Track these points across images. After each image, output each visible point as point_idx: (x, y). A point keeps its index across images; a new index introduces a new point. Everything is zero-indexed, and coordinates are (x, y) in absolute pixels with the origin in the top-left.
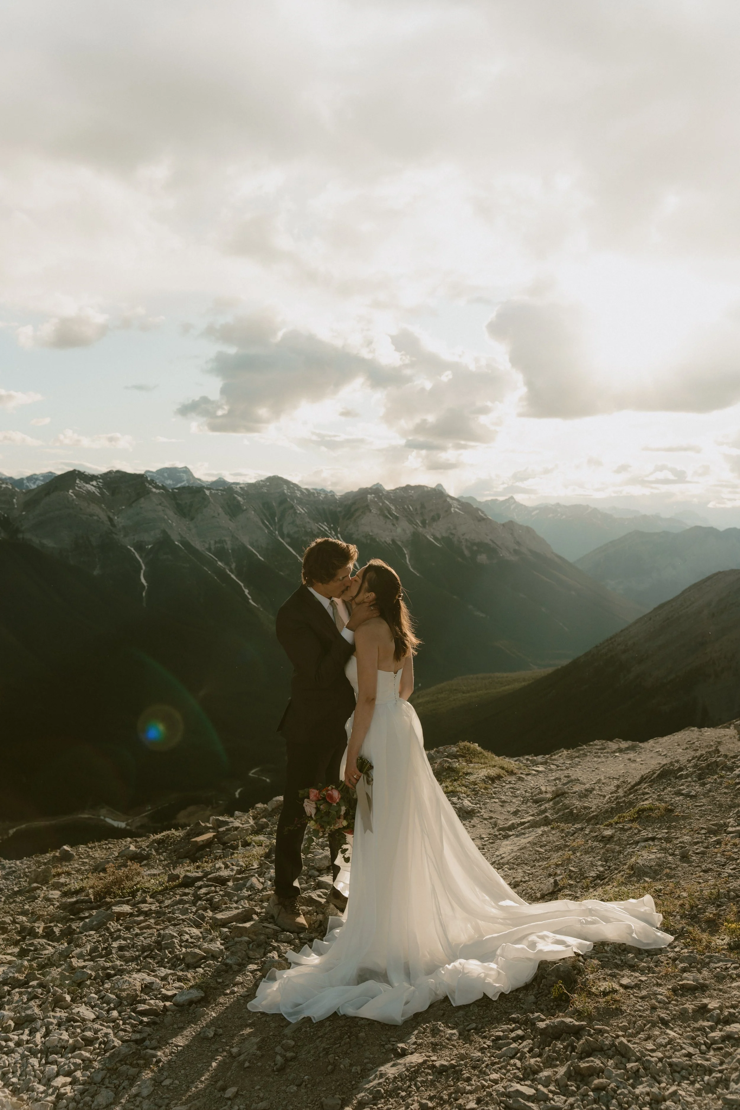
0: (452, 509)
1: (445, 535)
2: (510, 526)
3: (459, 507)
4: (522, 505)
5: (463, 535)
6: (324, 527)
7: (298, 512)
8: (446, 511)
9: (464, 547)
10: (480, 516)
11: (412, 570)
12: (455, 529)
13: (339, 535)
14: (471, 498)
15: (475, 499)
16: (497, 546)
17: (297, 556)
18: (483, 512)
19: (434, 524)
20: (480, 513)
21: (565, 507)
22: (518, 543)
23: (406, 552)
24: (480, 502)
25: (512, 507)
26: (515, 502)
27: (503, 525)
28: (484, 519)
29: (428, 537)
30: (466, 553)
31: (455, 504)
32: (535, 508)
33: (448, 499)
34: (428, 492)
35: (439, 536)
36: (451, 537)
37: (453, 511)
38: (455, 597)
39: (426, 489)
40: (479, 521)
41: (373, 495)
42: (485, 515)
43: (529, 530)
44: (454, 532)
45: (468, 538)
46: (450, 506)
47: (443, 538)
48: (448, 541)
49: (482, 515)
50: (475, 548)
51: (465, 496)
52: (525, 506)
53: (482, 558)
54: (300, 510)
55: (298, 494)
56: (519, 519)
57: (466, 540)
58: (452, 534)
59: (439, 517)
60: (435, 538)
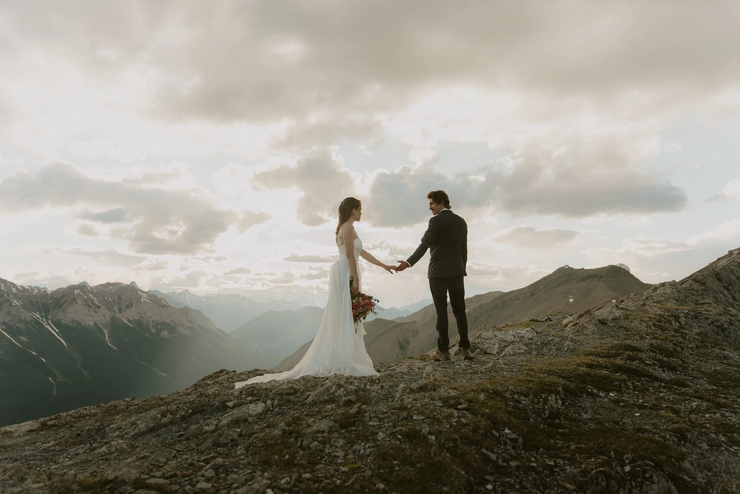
0: (142, 299)
1: (136, 318)
2: (185, 311)
3: (147, 297)
4: (194, 295)
5: (150, 318)
6: (36, 315)
7: (14, 304)
8: (138, 301)
9: (151, 326)
10: (164, 304)
11: (110, 345)
12: (144, 313)
13: (50, 321)
14: (157, 291)
15: (159, 292)
16: (176, 325)
17: (12, 339)
18: (165, 301)
19: (128, 311)
20: (163, 301)
21: (224, 296)
22: (191, 322)
23: (105, 332)
24: (163, 294)
25: (187, 297)
26: (189, 293)
27: (180, 309)
28: (166, 306)
29: (123, 320)
30: (153, 330)
31: (145, 295)
32: (203, 298)
33: (139, 292)
34: (123, 287)
35: (132, 319)
36: (141, 319)
37: (142, 301)
38: (144, 363)
39: (122, 285)
40: (163, 307)
41: (79, 290)
42: (167, 303)
43: (198, 313)
44: (143, 315)
45: (154, 319)
46: (140, 297)
47: (135, 320)
48: (139, 323)
49: (165, 303)
50: (159, 327)
51: (152, 289)
52: (196, 296)
53: (165, 334)
54: (16, 302)
55: (14, 290)
56: (191, 305)
57: (153, 321)
58: (142, 317)
59: (132, 304)
60: (129, 321)
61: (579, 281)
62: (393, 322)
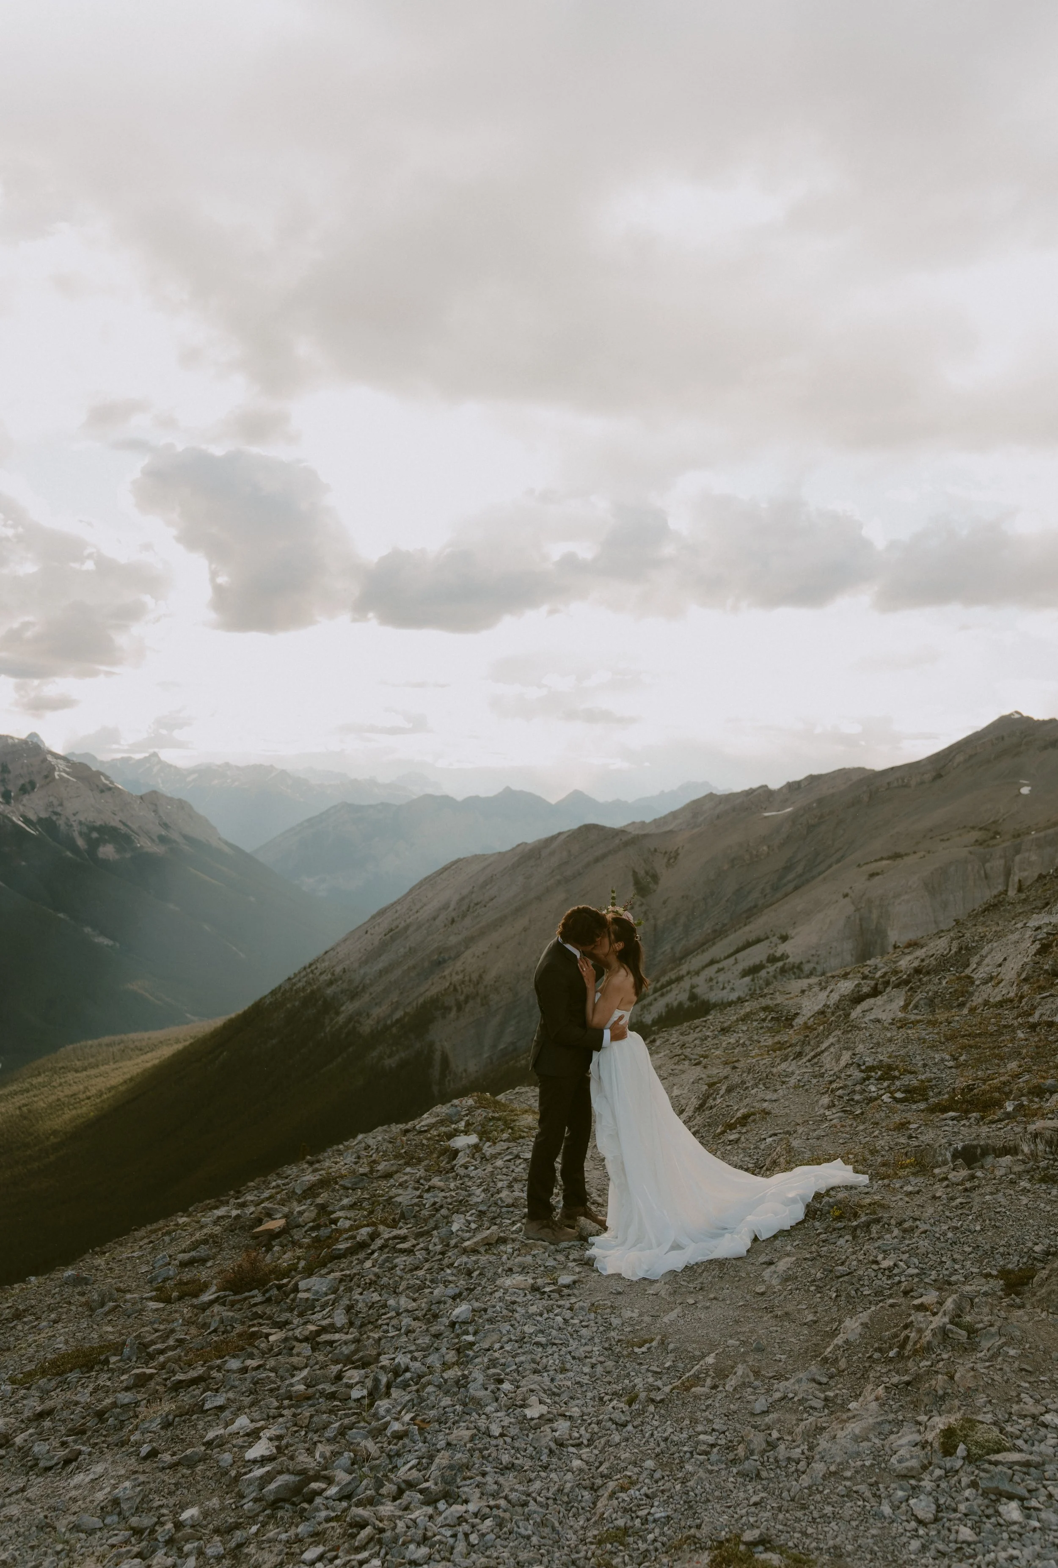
0: (56, 774)
1: (43, 815)
2: (152, 799)
3: (68, 770)
4: (170, 766)
5: (74, 815)
8: (46, 777)
9: (76, 834)
10: (105, 785)
12: (61, 805)
14: (87, 755)
15: (94, 758)
16: (133, 831)
18: (107, 778)
19: (25, 799)
20: (103, 778)
21: (238, 768)
22: (165, 826)
24: (102, 762)
25: (155, 769)
26: (160, 761)
27: (141, 798)
28: (110, 789)
29: (14, 819)
30: (81, 842)
31: (62, 765)
32: (191, 771)
33: (49, 758)
34: (14, 745)
35: (33, 817)
36: (54, 818)
37: (57, 777)
38: (61, 915)
39: (10, 741)
40: (102, 791)
42: (112, 782)
43: (182, 805)
44: (59, 809)
45: (82, 819)
46: (52, 769)
47: (40, 820)
48: (48, 825)
49: (107, 782)
50: (95, 835)
51: (77, 752)
52: (176, 767)
53: (107, 851)
56: (165, 789)
57: (80, 823)
58: (56, 813)
59: (33, 788)
60: (27, 821)
61: (1045, 748)
62: (621, 832)
